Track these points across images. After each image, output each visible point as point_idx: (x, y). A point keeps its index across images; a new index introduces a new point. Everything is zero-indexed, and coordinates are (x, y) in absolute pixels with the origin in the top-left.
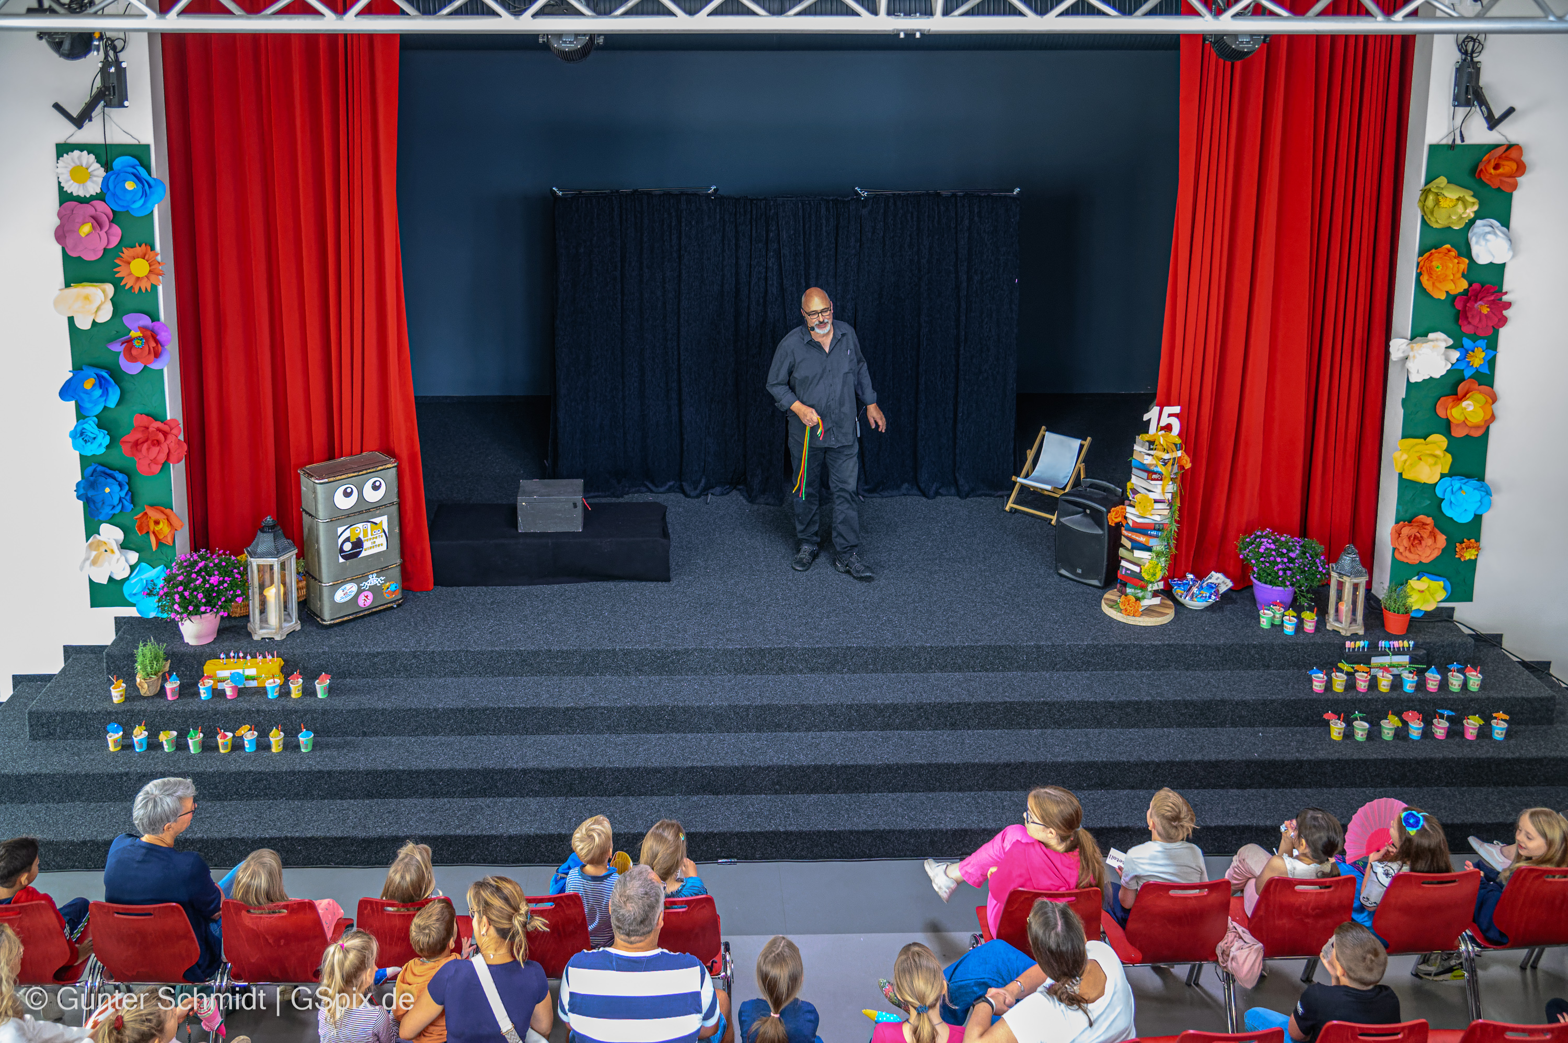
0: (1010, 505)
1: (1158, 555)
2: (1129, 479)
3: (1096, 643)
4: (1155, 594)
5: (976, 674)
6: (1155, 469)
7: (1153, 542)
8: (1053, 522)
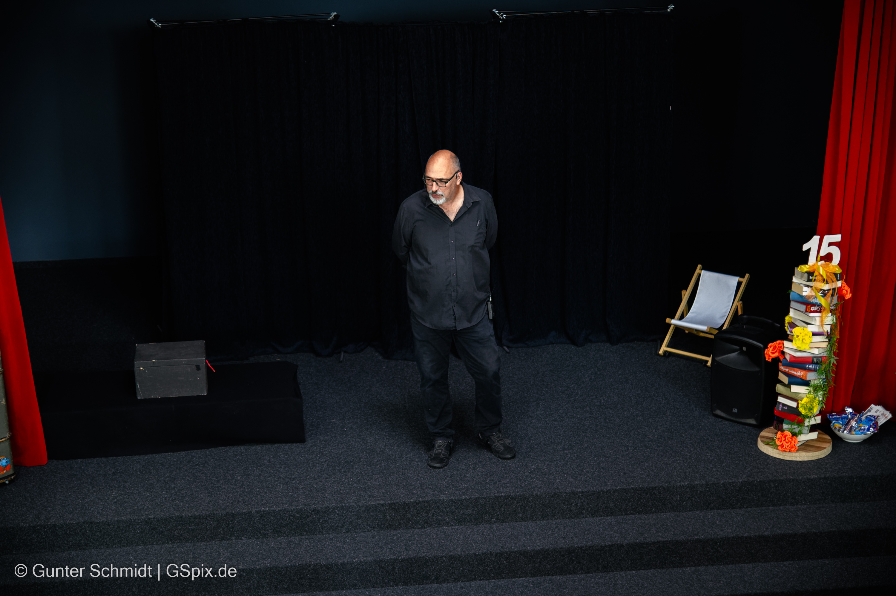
0: (664, 348)
1: (816, 389)
2: (788, 313)
3: (751, 480)
4: (813, 428)
5: (628, 517)
6: (814, 301)
7: (811, 376)
8: (709, 364)
